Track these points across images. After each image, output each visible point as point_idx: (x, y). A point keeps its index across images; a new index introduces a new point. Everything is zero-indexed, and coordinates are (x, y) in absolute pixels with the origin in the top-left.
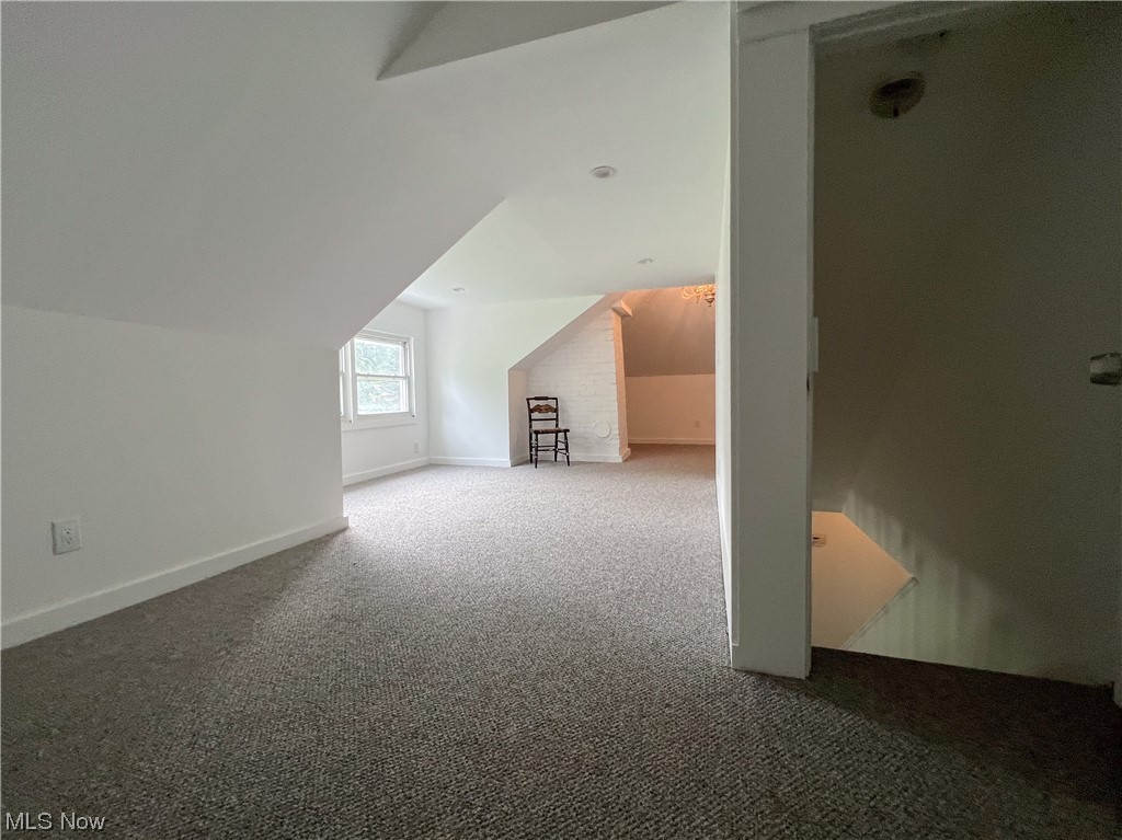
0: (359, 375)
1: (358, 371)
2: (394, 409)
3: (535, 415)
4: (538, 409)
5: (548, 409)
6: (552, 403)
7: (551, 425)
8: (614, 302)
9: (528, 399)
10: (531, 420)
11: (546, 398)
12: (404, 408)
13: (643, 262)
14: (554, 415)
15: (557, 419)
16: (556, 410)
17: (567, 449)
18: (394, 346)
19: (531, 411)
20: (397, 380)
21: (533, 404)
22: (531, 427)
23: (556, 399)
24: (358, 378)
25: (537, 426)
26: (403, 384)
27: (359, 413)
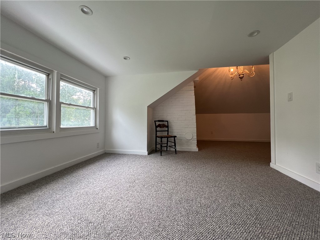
0: (63, 103)
1: (61, 100)
2: (86, 125)
3: (158, 129)
4: (159, 126)
5: (164, 126)
6: (166, 123)
7: (165, 134)
8: (195, 78)
9: (155, 121)
10: (156, 131)
11: (163, 121)
12: (92, 124)
13: (251, 35)
14: (166, 129)
15: (168, 131)
16: (168, 127)
17: (175, 146)
18: (87, 91)
19: (156, 127)
20: (89, 109)
21: (158, 123)
22: (156, 134)
23: (167, 121)
24: (62, 105)
25: (159, 134)
26: (92, 112)
27: (62, 126)
